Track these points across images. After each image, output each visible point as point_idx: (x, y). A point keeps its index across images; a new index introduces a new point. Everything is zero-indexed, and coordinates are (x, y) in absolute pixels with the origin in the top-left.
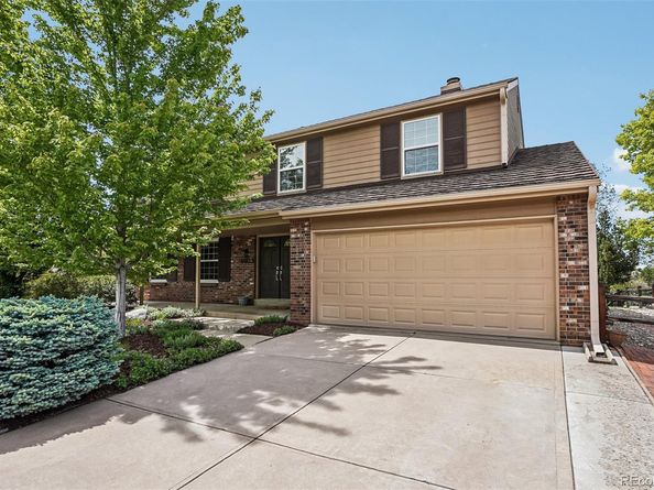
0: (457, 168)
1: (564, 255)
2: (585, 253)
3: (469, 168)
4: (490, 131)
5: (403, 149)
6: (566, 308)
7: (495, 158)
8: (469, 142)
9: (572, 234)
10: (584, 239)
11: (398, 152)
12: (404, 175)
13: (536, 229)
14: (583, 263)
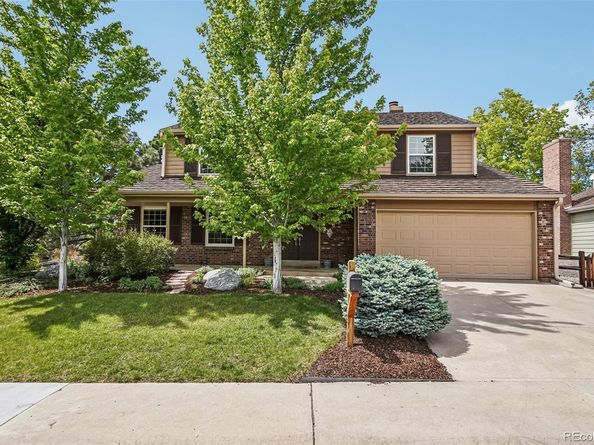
0: (446, 173)
1: (541, 233)
2: (552, 232)
3: (453, 174)
4: (466, 152)
5: (409, 155)
6: (542, 262)
7: (469, 170)
8: (453, 157)
9: (544, 222)
10: (551, 224)
11: (405, 155)
12: (409, 173)
13: (521, 218)
14: (550, 238)
